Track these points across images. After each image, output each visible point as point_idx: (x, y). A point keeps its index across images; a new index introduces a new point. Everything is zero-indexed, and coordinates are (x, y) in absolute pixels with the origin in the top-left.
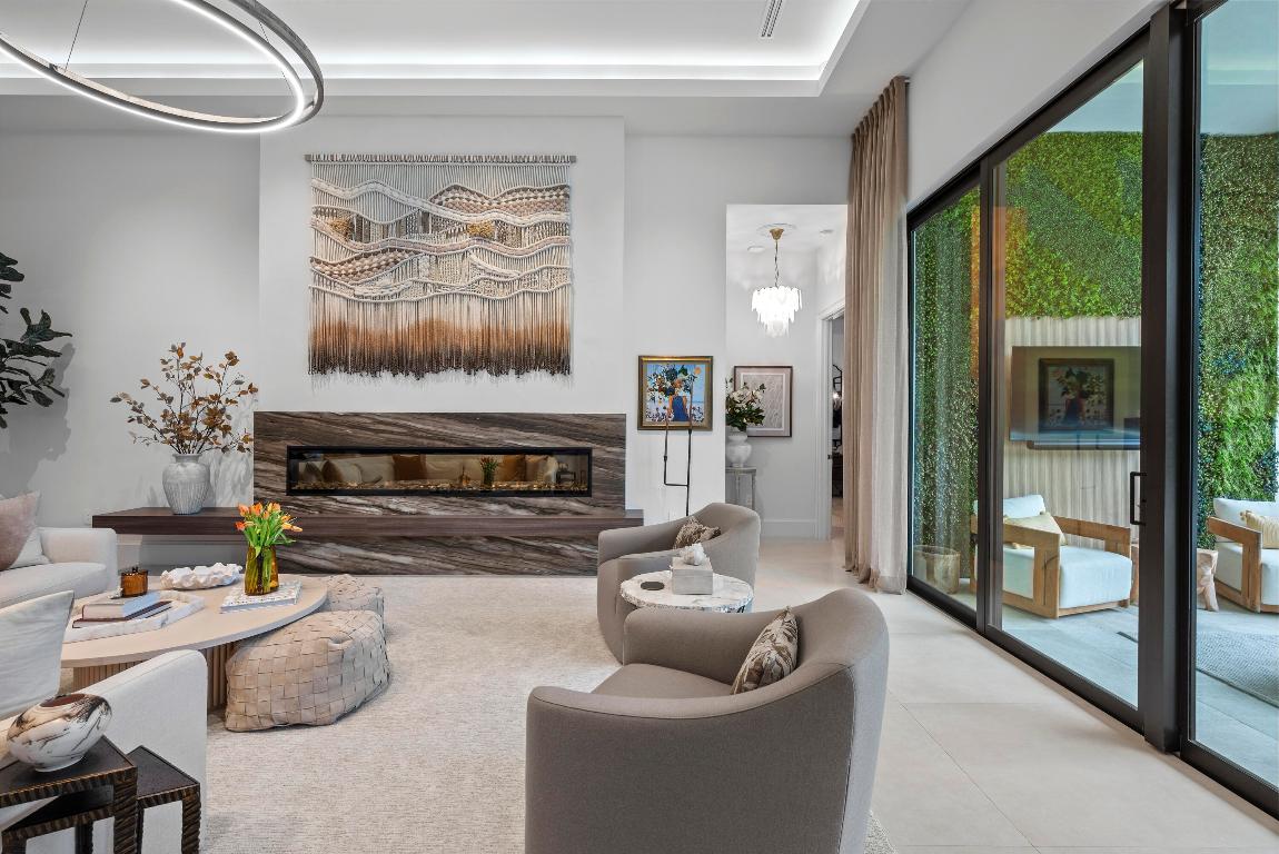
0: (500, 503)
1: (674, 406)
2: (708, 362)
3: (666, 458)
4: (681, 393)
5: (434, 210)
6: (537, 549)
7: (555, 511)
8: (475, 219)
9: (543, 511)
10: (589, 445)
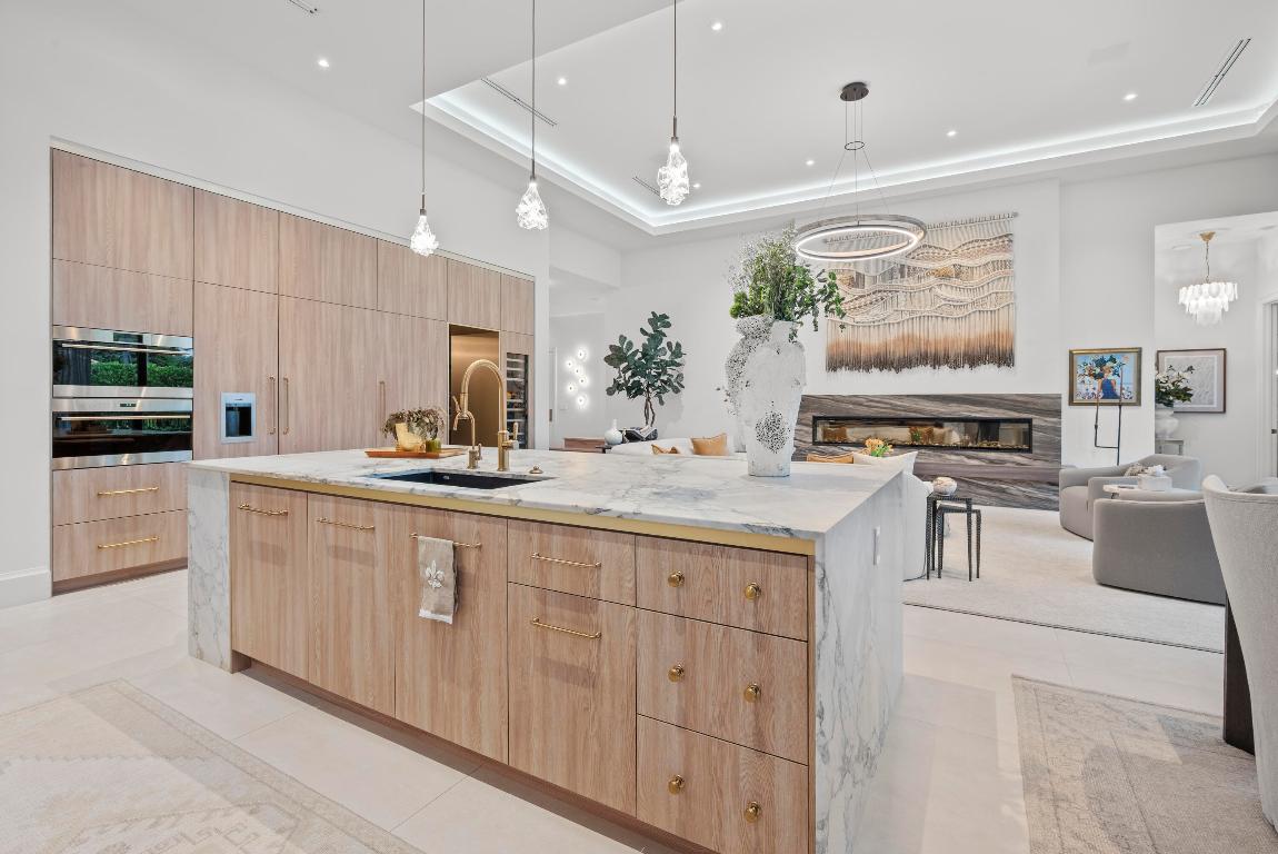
0: (957, 455)
1: (1103, 386)
2: (1137, 352)
3: (1096, 427)
4: (1110, 376)
5: (909, 262)
6: (987, 488)
7: (1003, 462)
8: (937, 265)
9: (992, 462)
10: (1030, 416)
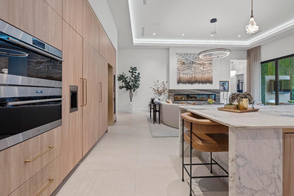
1: (224, 88)
2: (228, 82)
3: (223, 95)
4: (225, 86)
5: (194, 61)
8: (200, 62)
